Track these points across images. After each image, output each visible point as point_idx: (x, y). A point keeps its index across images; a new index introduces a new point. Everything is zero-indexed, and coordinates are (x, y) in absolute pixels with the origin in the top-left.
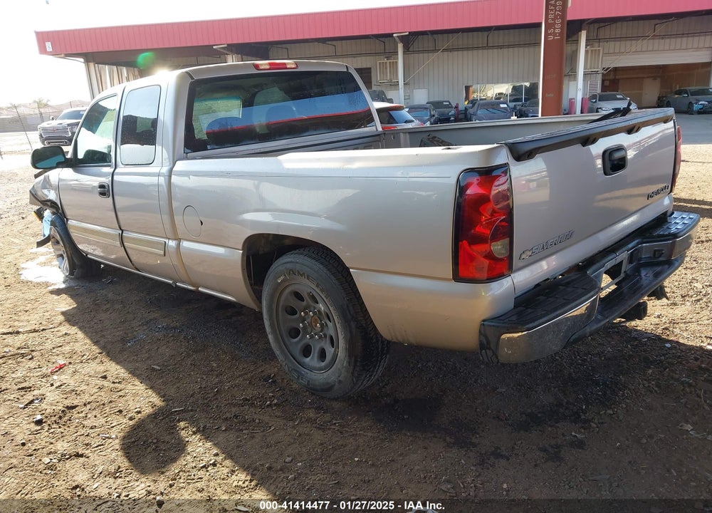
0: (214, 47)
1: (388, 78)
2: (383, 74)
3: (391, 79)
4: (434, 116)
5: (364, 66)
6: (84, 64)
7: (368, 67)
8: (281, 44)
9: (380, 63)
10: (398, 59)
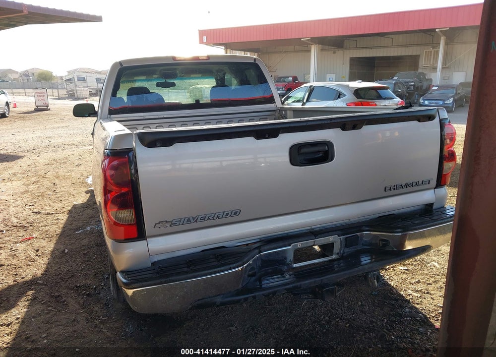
0: (302, 39)
1: (431, 63)
2: (428, 60)
3: (433, 64)
4: (459, 94)
5: (414, 54)
6: (224, 50)
7: (418, 54)
8: (353, 37)
9: (426, 52)
10: (439, 48)
